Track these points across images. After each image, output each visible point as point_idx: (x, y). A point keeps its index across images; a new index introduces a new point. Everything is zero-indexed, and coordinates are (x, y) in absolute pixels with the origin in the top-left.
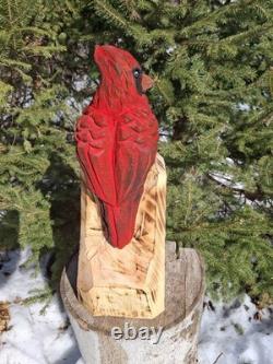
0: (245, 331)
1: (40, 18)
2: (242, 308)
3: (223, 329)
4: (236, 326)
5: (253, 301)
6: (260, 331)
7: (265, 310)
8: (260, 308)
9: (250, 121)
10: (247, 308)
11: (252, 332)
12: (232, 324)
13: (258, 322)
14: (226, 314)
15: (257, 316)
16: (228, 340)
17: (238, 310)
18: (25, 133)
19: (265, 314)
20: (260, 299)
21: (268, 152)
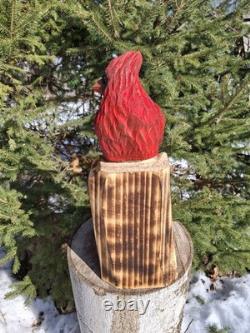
0: (206, 301)
1: (33, 32)
2: (200, 282)
3: (187, 302)
4: (198, 298)
5: (207, 275)
6: (218, 298)
7: (218, 282)
8: (214, 280)
10: (203, 282)
11: (211, 301)
12: (194, 296)
13: (214, 292)
15: (212, 287)
16: (193, 309)
17: (196, 284)
18: (10, 132)
19: (218, 285)
20: (213, 273)
21: (218, 145)
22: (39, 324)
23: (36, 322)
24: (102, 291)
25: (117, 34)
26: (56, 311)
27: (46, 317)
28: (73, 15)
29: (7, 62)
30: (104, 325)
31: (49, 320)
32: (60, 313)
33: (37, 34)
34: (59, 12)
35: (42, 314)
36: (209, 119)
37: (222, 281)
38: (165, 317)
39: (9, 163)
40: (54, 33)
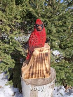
0: (63, 95)
2: (62, 89)
3: (57, 94)
4: (61, 94)
5: (65, 87)
6: (67, 95)
7: (68, 90)
8: (67, 89)
9: (64, 40)
10: (63, 89)
11: (65, 95)
12: (60, 93)
13: (66, 93)
14: (58, 91)
15: (66, 91)
17: (61, 89)
18: (11, 40)
19: (68, 91)
20: (66, 87)
21: (68, 47)
22: (14, 95)
23: (13, 95)
24: (28, 84)
25: (40, 15)
26: (19, 92)
27: (16, 93)
28: (29, 11)
29: (11, 22)
30: (28, 94)
31: (17, 94)
32: (20, 93)
33: (19, 15)
34: (26, 10)
35: (15, 92)
36: (66, 40)
37: (69, 90)
38: (46, 94)
39: (9, 48)
40: (25, 15)
